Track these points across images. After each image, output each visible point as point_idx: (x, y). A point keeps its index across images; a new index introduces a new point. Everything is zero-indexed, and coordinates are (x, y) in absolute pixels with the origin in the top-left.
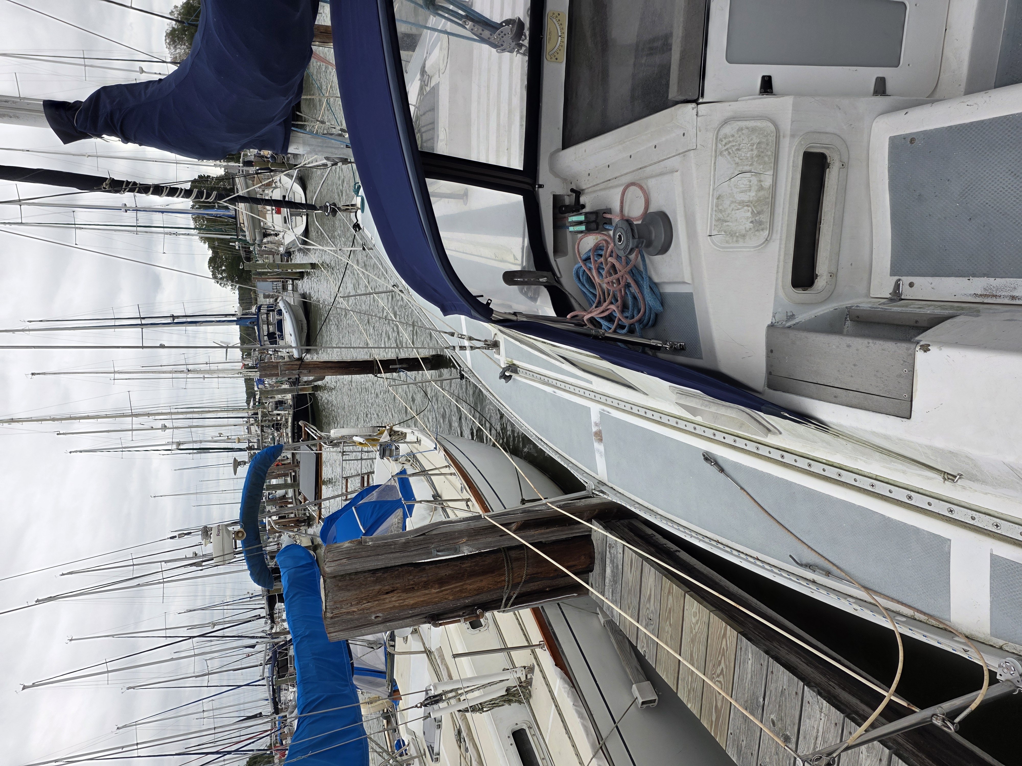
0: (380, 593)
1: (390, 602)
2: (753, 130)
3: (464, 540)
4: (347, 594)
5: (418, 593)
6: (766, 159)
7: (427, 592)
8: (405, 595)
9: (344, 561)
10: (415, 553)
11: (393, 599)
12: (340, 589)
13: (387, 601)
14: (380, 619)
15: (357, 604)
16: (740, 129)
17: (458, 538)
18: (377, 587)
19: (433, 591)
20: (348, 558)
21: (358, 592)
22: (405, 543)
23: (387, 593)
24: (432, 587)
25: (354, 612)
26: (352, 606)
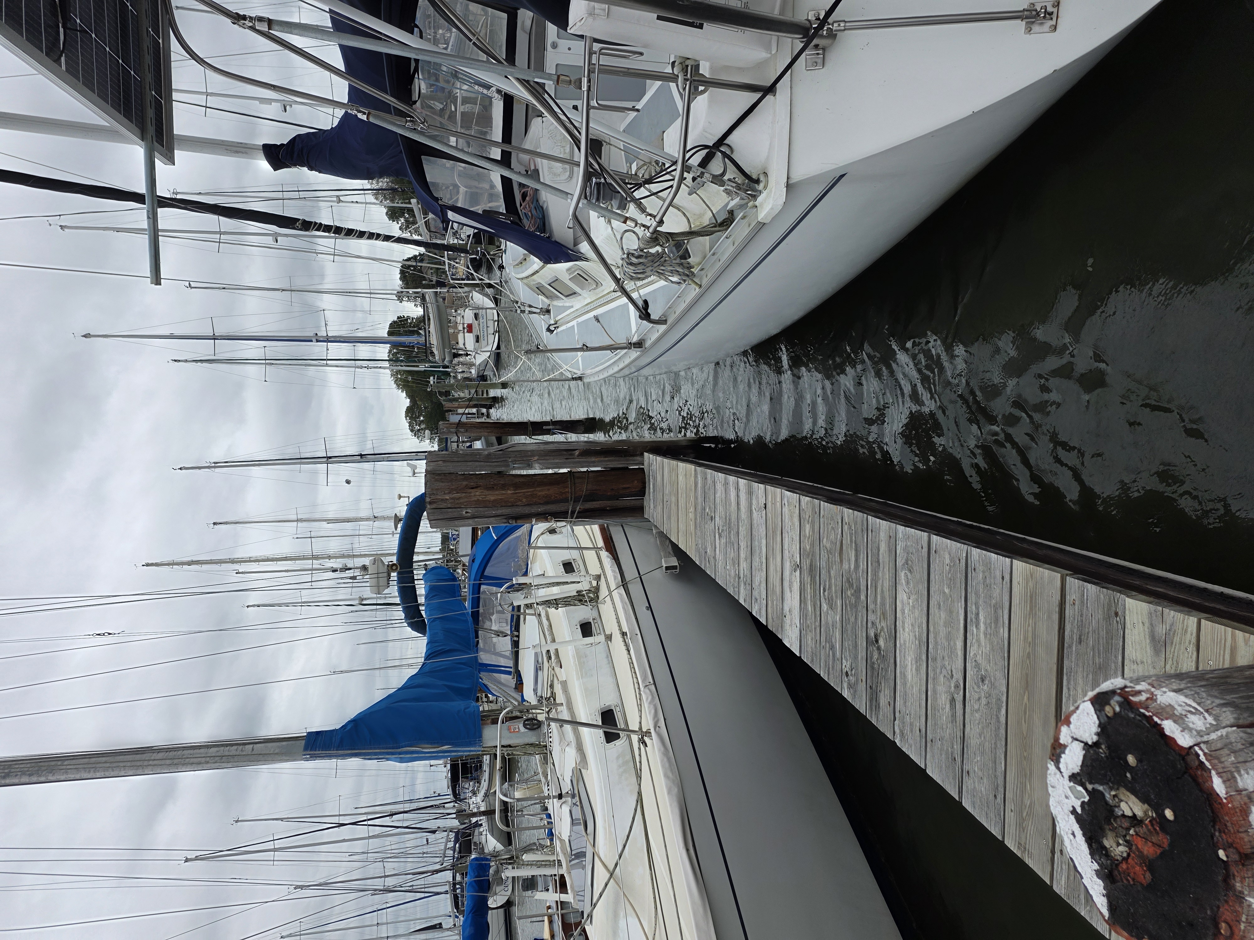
0: (467, 487)
1: (475, 495)
3: (536, 458)
4: (443, 484)
5: (497, 492)
7: (504, 492)
8: (486, 492)
9: (440, 462)
10: (496, 464)
11: (477, 493)
12: (436, 480)
13: (472, 494)
14: (469, 515)
15: (449, 493)
17: (531, 456)
18: (465, 483)
19: (509, 492)
20: (444, 461)
21: (450, 484)
22: (487, 455)
23: (472, 488)
24: (508, 489)
25: (447, 499)
26: (445, 494)
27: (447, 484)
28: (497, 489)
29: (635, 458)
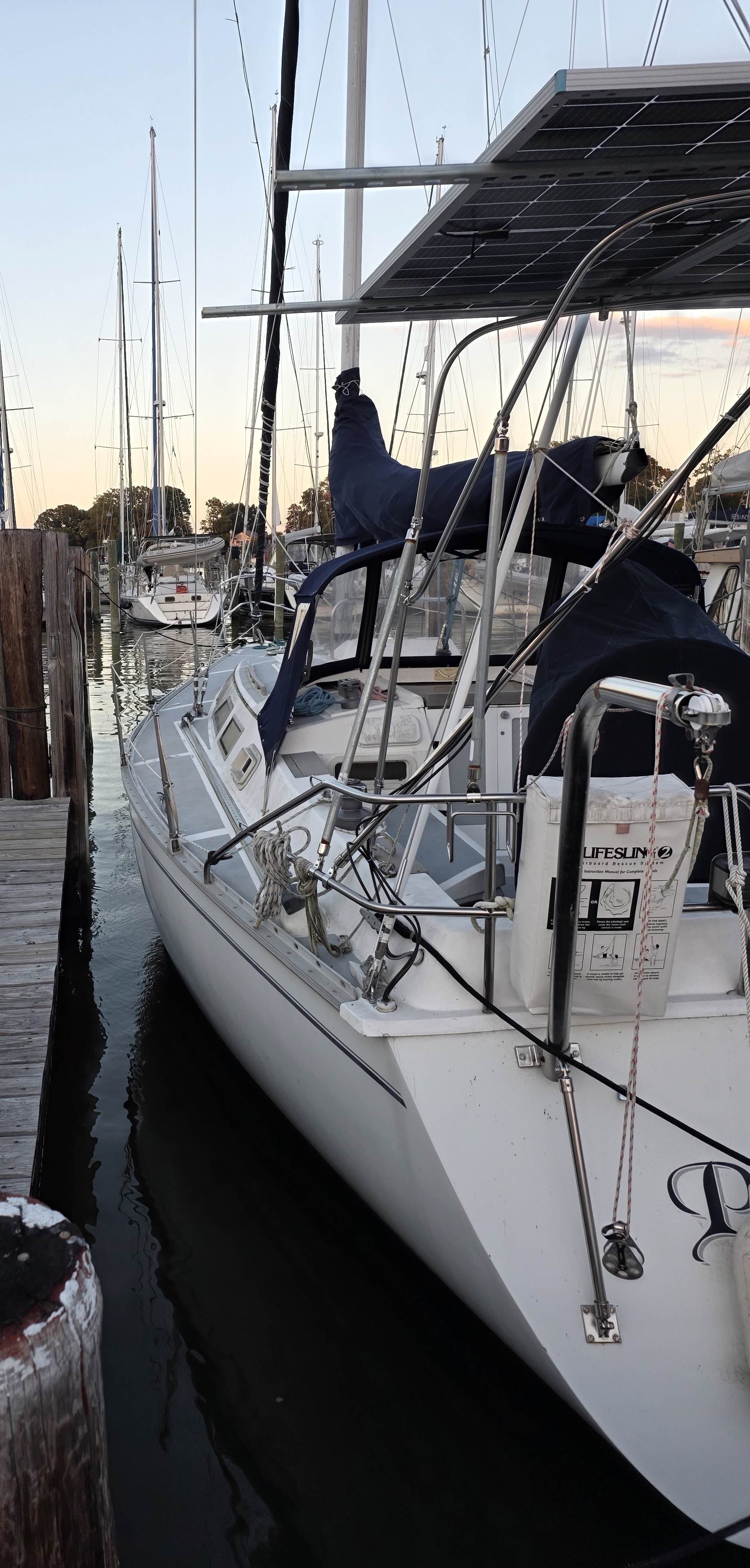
0: (26, 580)
1: (15, 589)
2: (415, 731)
3: (63, 665)
4: (29, 551)
5: (19, 616)
6: (402, 738)
7: (20, 624)
8: (19, 604)
9: (56, 548)
10: (56, 615)
11: (18, 592)
12: (34, 543)
13: (17, 586)
15: (19, 559)
16: (415, 725)
17: (65, 658)
18: (31, 577)
19: (20, 631)
20: (57, 553)
21: (30, 559)
22: (65, 605)
23: (25, 586)
24: (24, 630)
25: (11, 556)
26: (18, 553)
27: (30, 555)
28: (23, 616)
29: (63, 786)
